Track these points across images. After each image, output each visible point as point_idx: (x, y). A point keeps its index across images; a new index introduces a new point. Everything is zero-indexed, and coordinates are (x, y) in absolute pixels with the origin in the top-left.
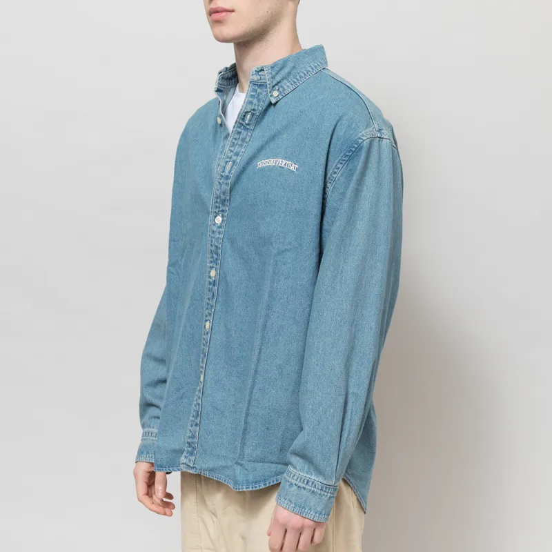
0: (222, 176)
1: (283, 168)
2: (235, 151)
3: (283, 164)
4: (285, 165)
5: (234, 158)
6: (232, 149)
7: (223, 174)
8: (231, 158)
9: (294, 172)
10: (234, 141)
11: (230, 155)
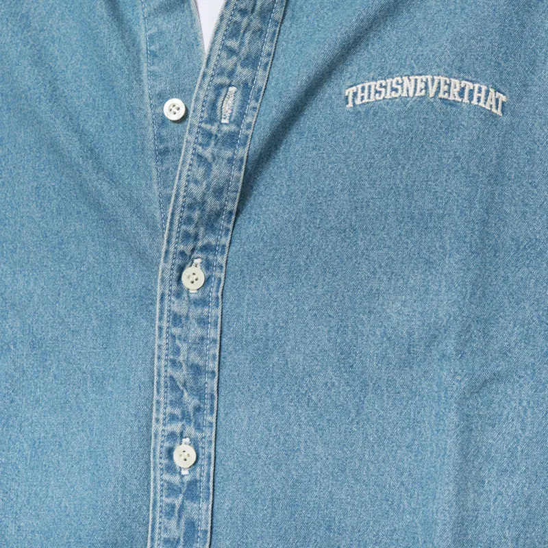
0: (209, 135)
1: (453, 104)
2: (244, 51)
3: (455, 91)
4: (461, 93)
5: (243, 73)
6: (233, 43)
7: (214, 129)
8: (231, 74)
9: (494, 116)
10: (238, 18)
11: (229, 63)
